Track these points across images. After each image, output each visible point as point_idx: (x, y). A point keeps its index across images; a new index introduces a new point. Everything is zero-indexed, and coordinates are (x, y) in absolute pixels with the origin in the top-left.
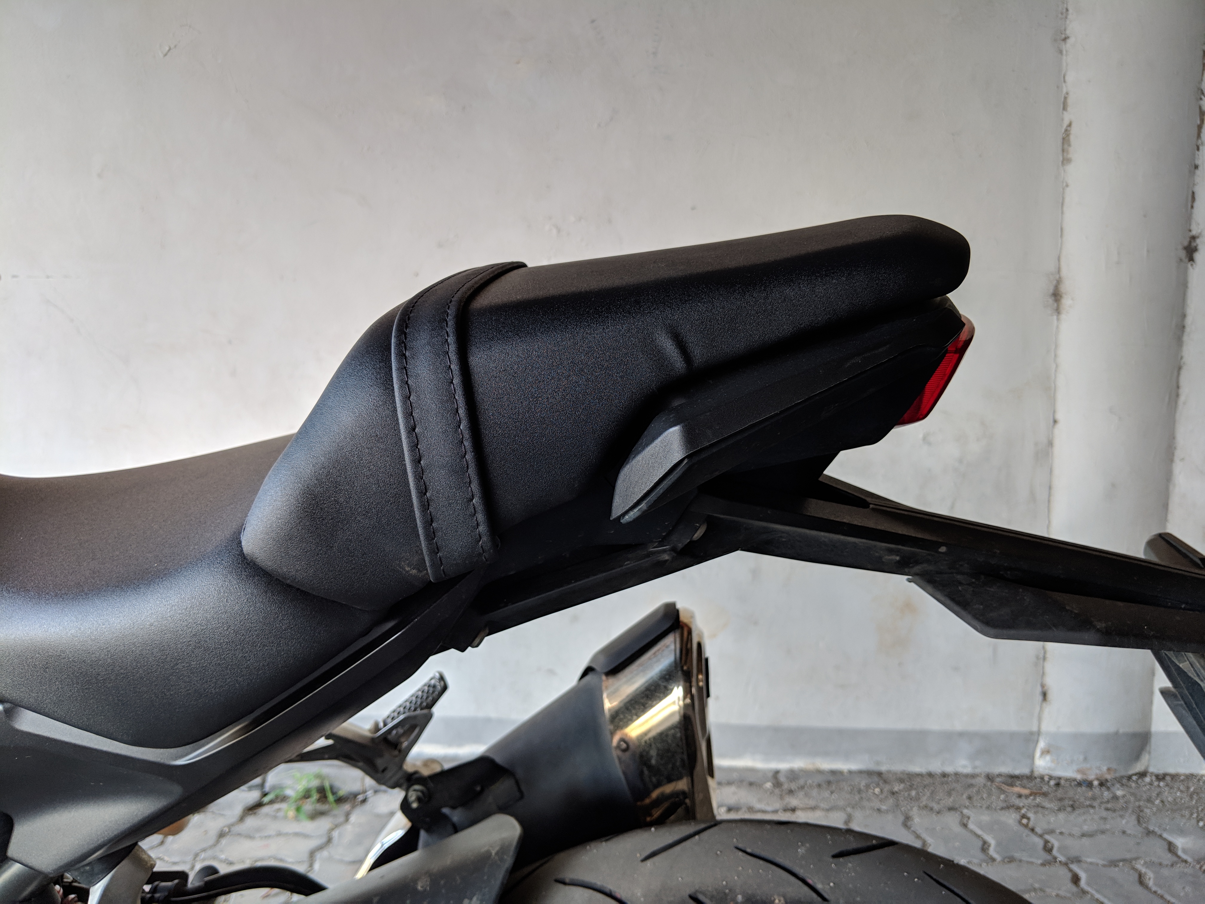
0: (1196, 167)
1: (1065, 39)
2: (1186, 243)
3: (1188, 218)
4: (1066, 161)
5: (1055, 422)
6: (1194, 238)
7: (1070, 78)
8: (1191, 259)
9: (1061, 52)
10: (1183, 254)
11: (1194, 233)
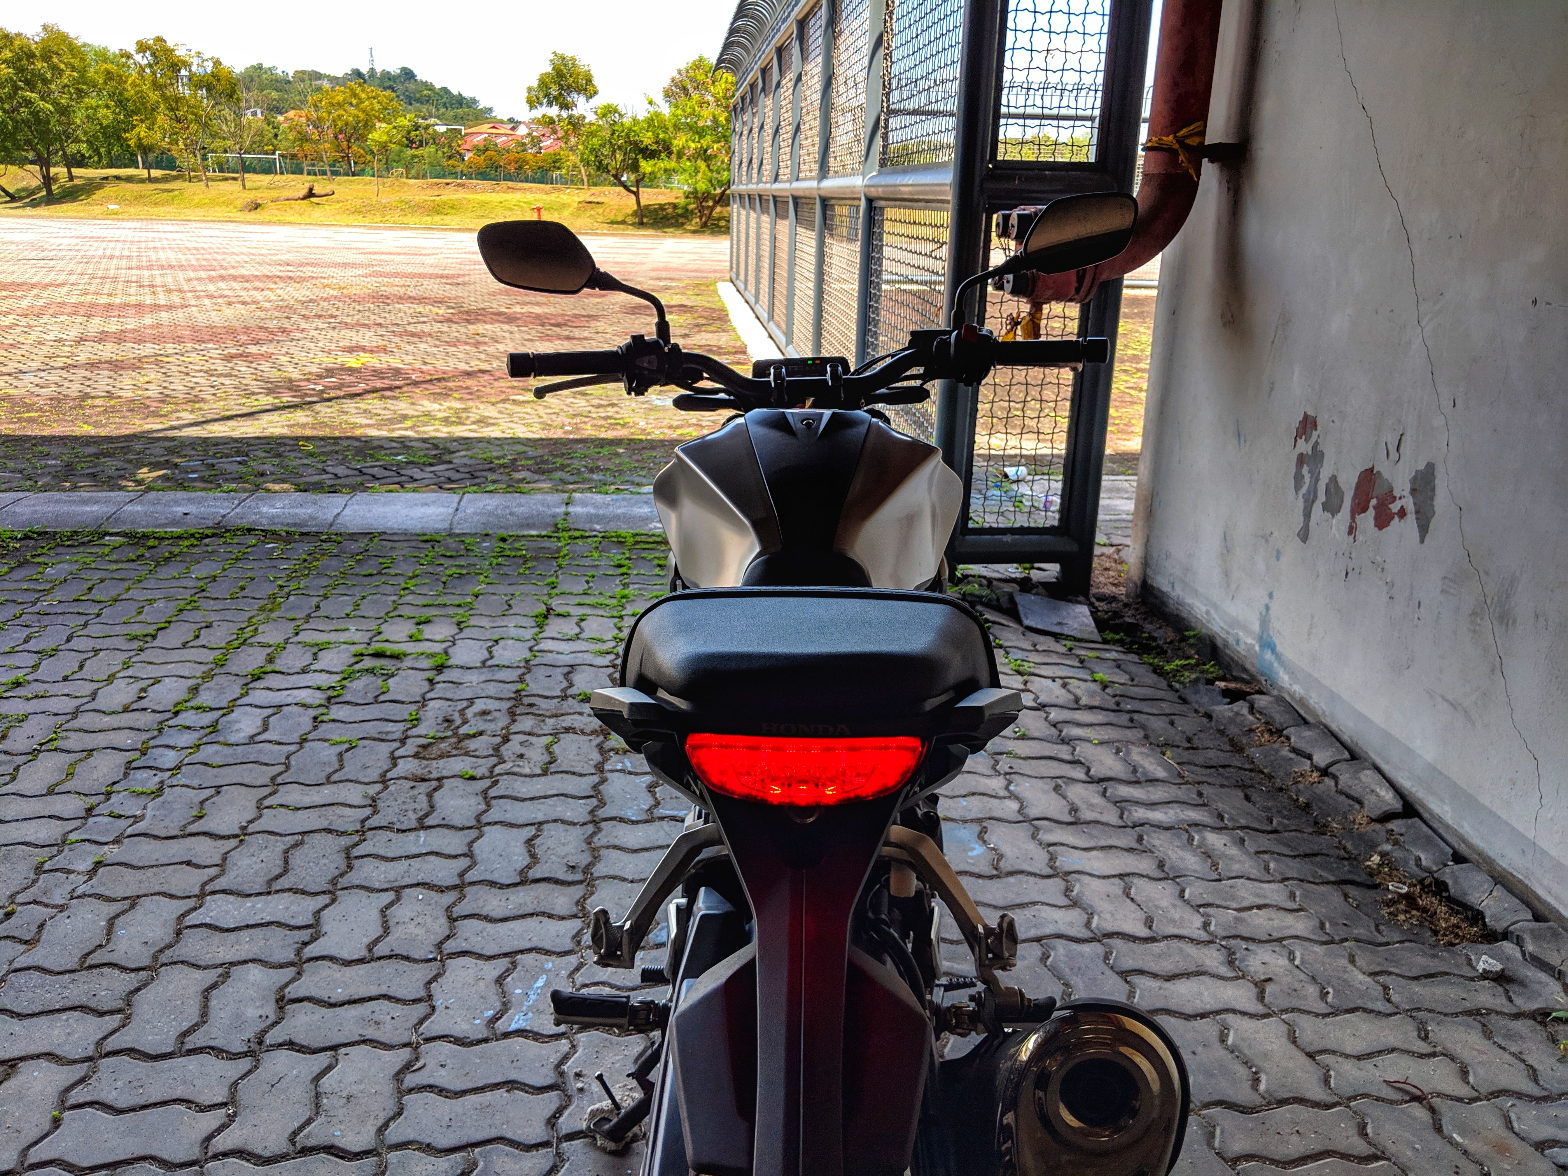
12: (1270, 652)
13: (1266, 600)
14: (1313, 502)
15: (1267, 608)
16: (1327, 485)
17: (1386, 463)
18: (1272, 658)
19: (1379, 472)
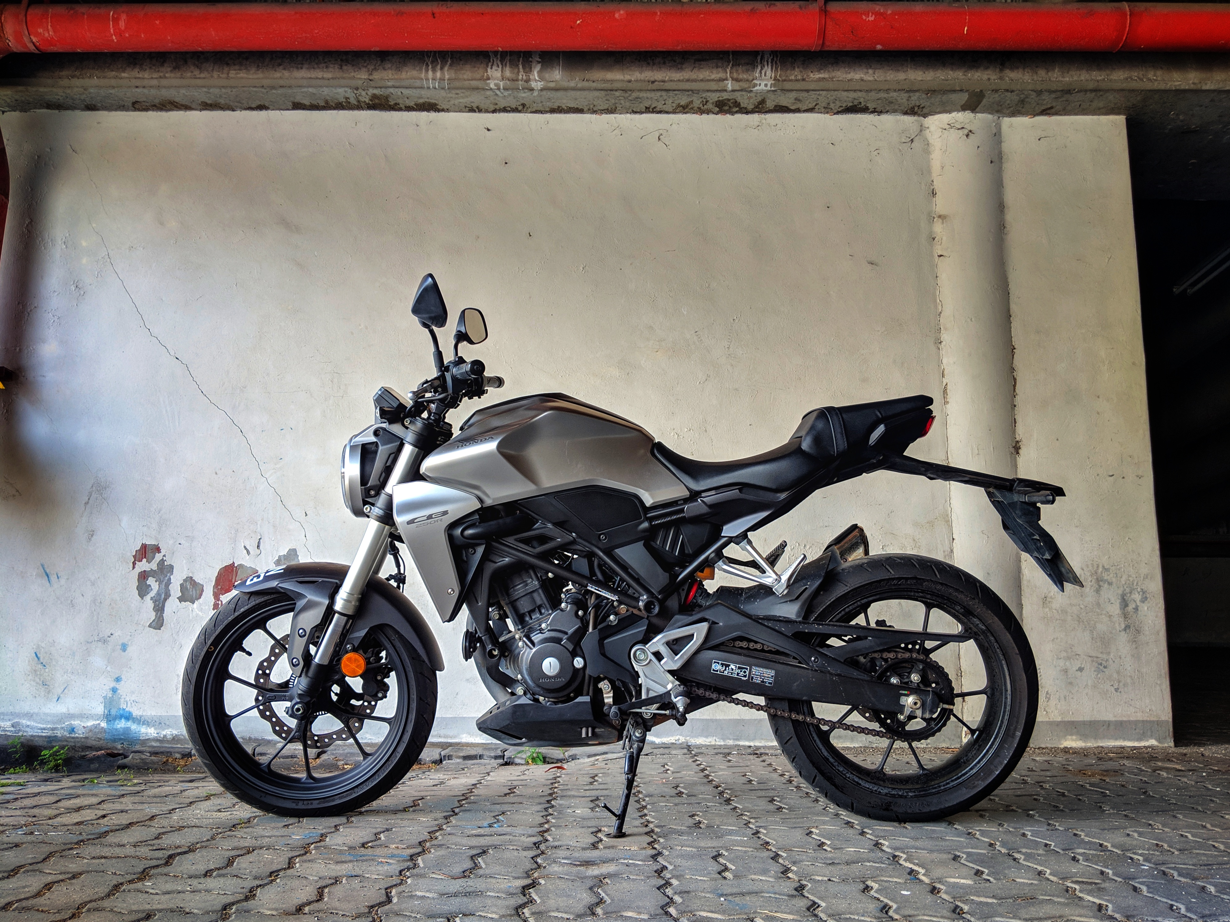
0: (1015, 406)
1: (940, 343)
2: (1014, 445)
3: (1014, 432)
4: (946, 403)
5: (953, 539)
6: (1018, 442)
7: (944, 361)
8: (1018, 453)
9: (939, 349)
10: (1013, 450)
11: (1018, 439)
12: (123, 720)
13: (113, 684)
14: (165, 600)
15: (114, 690)
16: (181, 585)
17: (248, 557)
18: (129, 724)
19: (241, 566)
